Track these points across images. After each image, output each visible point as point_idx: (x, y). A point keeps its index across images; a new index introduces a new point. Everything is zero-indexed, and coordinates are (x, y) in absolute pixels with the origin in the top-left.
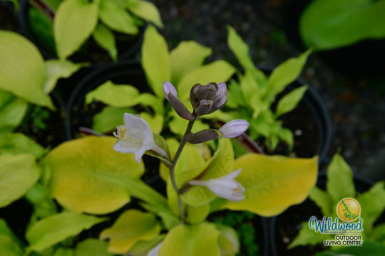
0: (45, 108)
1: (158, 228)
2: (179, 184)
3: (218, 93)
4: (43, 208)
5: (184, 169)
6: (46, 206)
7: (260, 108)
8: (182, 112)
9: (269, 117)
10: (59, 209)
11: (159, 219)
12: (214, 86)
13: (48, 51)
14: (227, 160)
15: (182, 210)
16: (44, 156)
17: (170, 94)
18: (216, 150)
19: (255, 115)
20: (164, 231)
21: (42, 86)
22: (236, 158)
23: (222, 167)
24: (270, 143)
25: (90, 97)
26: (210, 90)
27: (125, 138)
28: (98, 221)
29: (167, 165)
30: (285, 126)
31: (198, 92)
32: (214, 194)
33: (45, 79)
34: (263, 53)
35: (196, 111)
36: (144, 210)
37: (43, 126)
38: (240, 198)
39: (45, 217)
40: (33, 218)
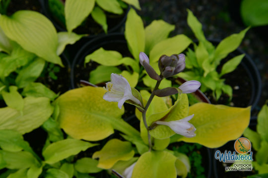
0: (57, 65)
1: (133, 153)
2: (149, 124)
3: (179, 62)
4: (54, 135)
5: (153, 113)
6: (56, 133)
7: (209, 69)
8: (152, 75)
9: (215, 76)
10: (65, 136)
11: (134, 146)
12: (176, 57)
13: (60, 25)
14: (184, 108)
15: (150, 141)
16: (56, 99)
17: (144, 62)
18: (176, 100)
19: (205, 75)
20: (137, 155)
21: (56, 50)
22: (190, 105)
23: (180, 113)
24: (216, 95)
25: (88, 59)
26: (173, 60)
27: (112, 91)
28: (92, 145)
29: (140, 110)
30: (226, 83)
31: (164, 61)
32: (173, 131)
33: (58, 45)
34: (212, 28)
35: (162, 74)
36: (123, 140)
37: (55, 78)
38: (193, 135)
39: (55, 141)
40: (48, 142)
